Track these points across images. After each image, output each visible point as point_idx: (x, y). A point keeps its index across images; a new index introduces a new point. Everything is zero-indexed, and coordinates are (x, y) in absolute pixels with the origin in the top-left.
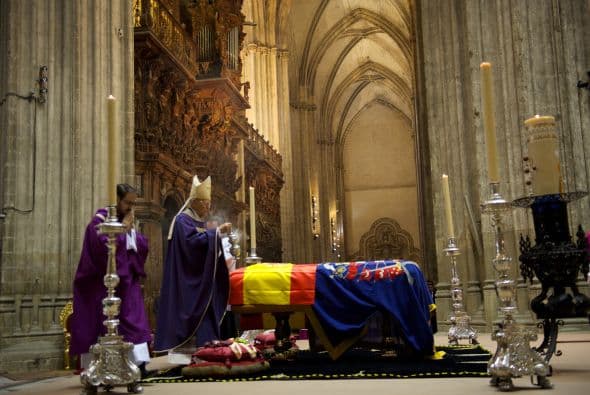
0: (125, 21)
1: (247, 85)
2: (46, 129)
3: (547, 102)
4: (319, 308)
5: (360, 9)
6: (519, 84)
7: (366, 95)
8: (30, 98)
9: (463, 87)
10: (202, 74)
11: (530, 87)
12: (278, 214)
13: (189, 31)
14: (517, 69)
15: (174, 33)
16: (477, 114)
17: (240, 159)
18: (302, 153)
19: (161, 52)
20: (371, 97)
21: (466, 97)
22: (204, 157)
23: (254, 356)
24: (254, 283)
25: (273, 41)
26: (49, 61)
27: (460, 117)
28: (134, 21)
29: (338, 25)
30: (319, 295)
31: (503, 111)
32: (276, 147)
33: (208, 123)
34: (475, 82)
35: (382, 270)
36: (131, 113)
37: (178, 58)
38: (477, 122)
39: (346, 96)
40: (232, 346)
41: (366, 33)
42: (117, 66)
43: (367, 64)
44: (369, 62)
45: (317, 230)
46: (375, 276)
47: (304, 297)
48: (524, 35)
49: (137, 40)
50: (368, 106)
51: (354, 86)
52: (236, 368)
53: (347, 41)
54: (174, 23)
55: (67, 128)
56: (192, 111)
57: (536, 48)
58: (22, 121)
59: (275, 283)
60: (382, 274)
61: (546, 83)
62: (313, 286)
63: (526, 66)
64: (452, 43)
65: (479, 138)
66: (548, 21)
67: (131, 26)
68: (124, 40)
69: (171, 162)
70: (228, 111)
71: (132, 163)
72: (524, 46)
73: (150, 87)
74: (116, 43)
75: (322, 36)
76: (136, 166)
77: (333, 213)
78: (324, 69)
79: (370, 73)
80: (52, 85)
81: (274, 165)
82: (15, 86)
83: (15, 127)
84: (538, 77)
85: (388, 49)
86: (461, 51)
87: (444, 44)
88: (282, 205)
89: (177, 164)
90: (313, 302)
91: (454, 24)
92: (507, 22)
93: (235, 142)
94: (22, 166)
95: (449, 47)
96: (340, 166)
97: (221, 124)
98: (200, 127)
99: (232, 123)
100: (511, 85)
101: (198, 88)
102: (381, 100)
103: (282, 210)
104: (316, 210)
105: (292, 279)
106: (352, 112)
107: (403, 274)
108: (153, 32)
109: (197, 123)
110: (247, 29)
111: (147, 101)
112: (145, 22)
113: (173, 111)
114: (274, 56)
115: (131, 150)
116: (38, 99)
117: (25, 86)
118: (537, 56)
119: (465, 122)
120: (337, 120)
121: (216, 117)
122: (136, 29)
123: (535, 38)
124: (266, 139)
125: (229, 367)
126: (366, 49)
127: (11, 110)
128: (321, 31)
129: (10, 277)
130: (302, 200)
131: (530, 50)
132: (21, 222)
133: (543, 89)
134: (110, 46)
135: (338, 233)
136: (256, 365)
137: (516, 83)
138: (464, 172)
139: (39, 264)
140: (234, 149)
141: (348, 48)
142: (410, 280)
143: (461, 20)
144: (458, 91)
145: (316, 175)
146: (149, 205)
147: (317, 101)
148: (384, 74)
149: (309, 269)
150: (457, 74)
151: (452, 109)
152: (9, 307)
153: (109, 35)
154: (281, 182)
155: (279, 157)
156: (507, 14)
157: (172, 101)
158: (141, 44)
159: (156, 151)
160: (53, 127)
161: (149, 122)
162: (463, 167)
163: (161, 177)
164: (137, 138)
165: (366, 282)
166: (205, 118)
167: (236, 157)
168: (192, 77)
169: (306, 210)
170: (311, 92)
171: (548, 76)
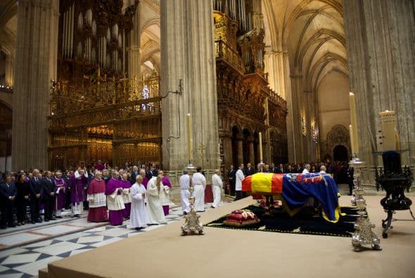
0: (212, 56)
1: (267, 74)
2: (183, 104)
3: (410, 79)
4: (284, 195)
5: (322, 29)
6: (395, 71)
7: (328, 68)
8: (177, 92)
9: (366, 73)
10: (247, 73)
11: (401, 72)
12: (285, 128)
13: (240, 54)
14: (394, 64)
15: (233, 56)
16: (374, 86)
17: (266, 106)
18: (297, 97)
19: (228, 66)
20: (331, 68)
21: (368, 78)
22: (249, 108)
23: (253, 217)
24: (256, 183)
25: (281, 49)
26: (183, 77)
27: (365, 87)
28: (216, 54)
29: (313, 38)
30: (284, 189)
31: (387, 85)
32: (284, 98)
33: (250, 93)
34: (372, 71)
35: (313, 178)
36: (216, 94)
37: (235, 67)
38: (374, 90)
39: (318, 69)
40: (243, 214)
41: (326, 40)
42: (209, 75)
43: (328, 53)
44: (329, 53)
45: (305, 132)
46: (309, 181)
47: (277, 189)
48: (397, 47)
49: (217, 62)
50: (329, 72)
51: (322, 64)
52: (244, 223)
53: (317, 44)
54: (234, 52)
55: (191, 103)
56: (243, 89)
57: (404, 53)
58: (174, 102)
59: (265, 183)
60: (313, 180)
61: (409, 69)
62: (281, 185)
63: (398, 62)
64: (361, 52)
65: (375, 98)
66: (410, 39)
67: (214, 58)
68: (212, 64)
69: (233, 112)
70: (259, 87)
71: (217, 115)
72: (397, 53)
73: (224, 81)
74: (209, 65)
75: (305, 43)
76: (219, 116)
77: (313, 124)
78: (306, 58)
79: (329, 58)
80: (185, 86)
81: (283, 106)
82: (171, 88)
83: (172, 105)
84: (405, 66)
85: (337, 46)
86: (365, 56)
87: (357, 53)
88: (287, 123)
89: (237, 113)
90: (281, 192)
91: (362, 43)
92: (388, 41)
93: (263, 98)
94: (175, 120)
95: (359, 54)
96: (316, 101)
97: (256, 93)
98: (247, 95)
99: (262, 91)
100: (391, 73)
101: (245, 78)
102: (335, 70)
103: (287, 125)
104: (304, 123)
105: (272, 181)
106: (321, 77)
107: (323, 181)
108: (224, 58)
109: (245, 93)
110: (266, 49)
111: (223, 87)
112: (221, 55)
113: (234, 90)
114: (281, 56)
115: (216, 110)
116: (179, 93)
117: (174, 88)
118: (404, 57)
119: (368, 91)
120: (314, 80)
121: (253, 90)
122: (217, 58)
123: (403, 48)
124: (279, 95)
125: (241, 223)
126: (327, 47)
127: (170, 98)
128: (304, 42)
129: (173, 163)
130: (297, 119)
131: (401, 54)
132: (176, 141)
133: (408, 72)
134: (206, 67)
135: (316, 133)
136: (254, 221)
137: (393, 71)
138: (368, 115)
139: (183, 158)
140: (263, 102)
141: (318, 47)
142: (326, 183)
143: (365, 40)
144: (364, 75)
145: (304, 107)
146: (225, 131)
147: (304, 74)
148: (336, 57)
149: (280, 177)
150: (364, 66)
151: (361, 84)
152: (173, 175)
153: (206, 63)
154: (286, 113)
155: (285, 102)
156: (387, 37)
157: (234, 85)
158: (219, 64)
159: (228, 108)
160: (186, 103)
161: (224, 96)
162: (368, 112)
163: (230, 119)
164: (218, 104)
165: (306, 184)
166: (249, 91)
167: (264, 106)
168: (242, 74)
169: (299, 124)
170: (300, 70)
171: (410, 65)
